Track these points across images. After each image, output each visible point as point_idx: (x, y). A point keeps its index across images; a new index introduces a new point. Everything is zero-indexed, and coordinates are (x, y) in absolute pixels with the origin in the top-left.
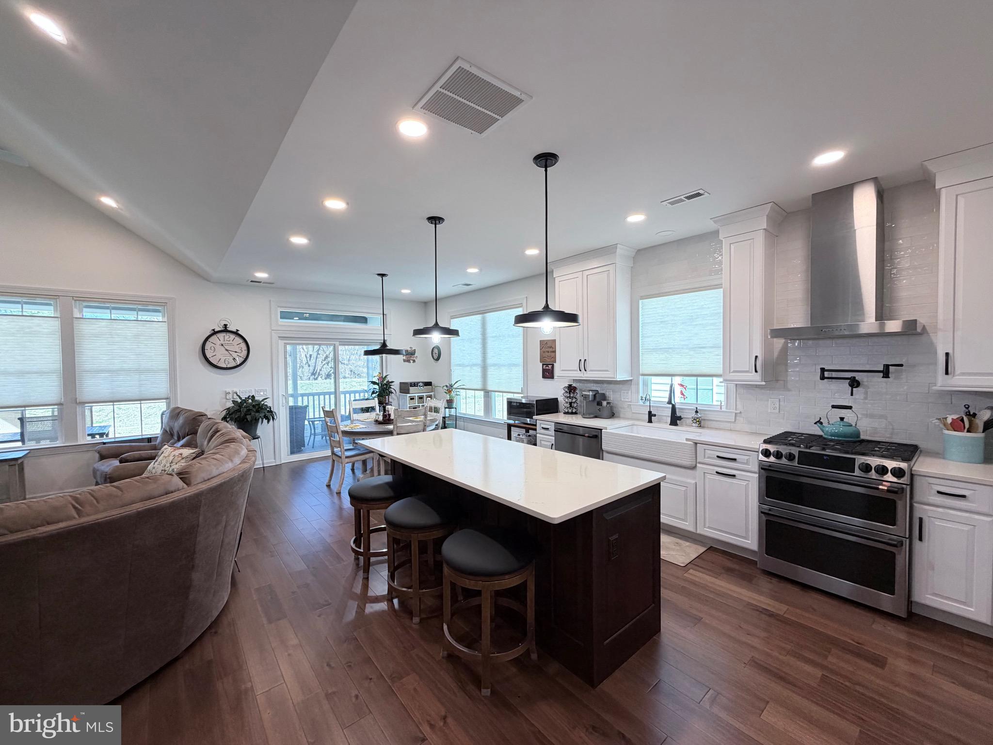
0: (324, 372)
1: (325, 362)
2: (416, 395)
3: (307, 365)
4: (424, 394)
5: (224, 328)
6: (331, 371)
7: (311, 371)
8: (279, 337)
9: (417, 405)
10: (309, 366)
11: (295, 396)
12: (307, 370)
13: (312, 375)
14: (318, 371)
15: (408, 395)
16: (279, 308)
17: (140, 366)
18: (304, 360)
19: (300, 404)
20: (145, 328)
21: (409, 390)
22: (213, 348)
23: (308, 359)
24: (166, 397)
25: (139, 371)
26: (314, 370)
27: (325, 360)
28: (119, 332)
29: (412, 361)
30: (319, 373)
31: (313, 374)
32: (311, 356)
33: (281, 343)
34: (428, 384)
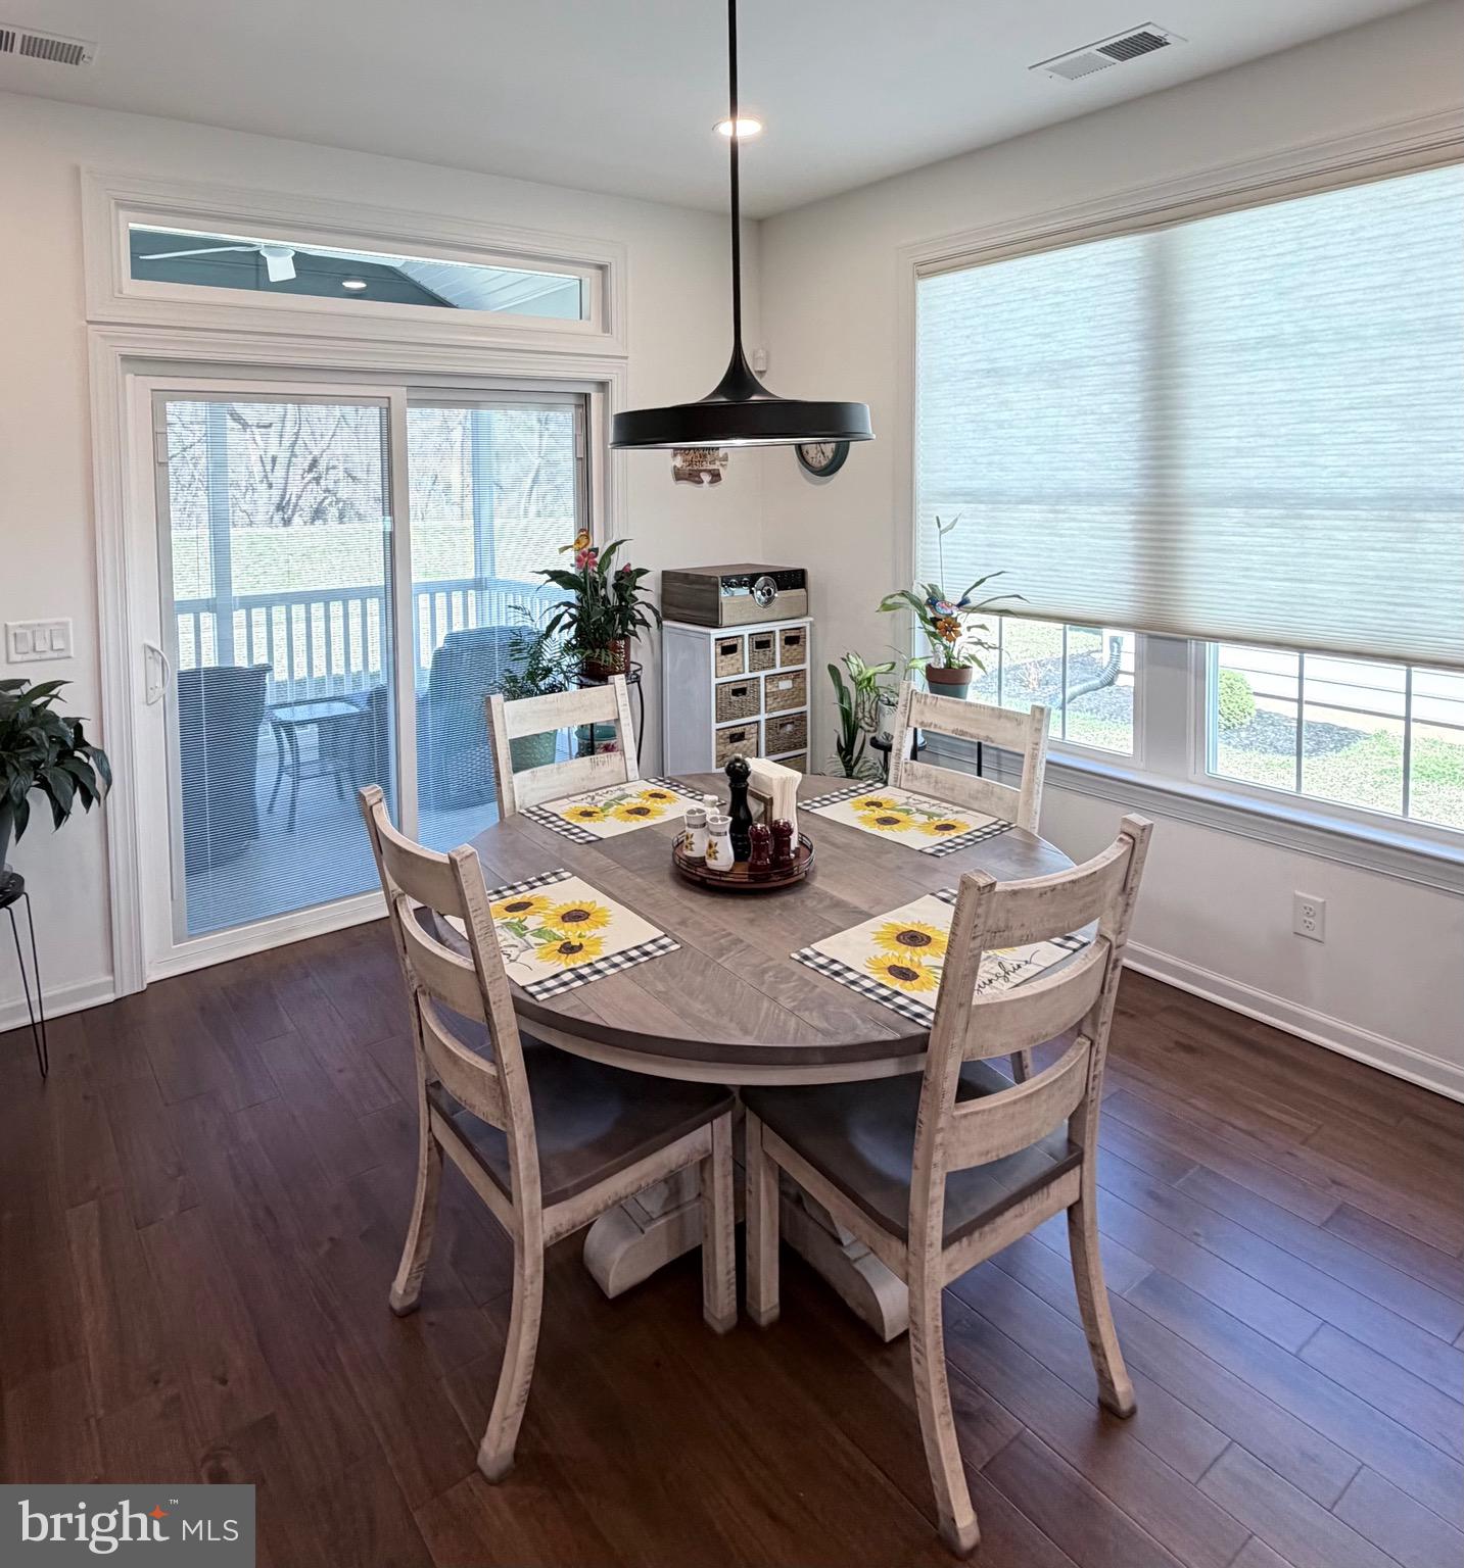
0: (308, 502)
1: (311, 475)
2: (746, 631)
3: (265, 485)
4: (776, 627)
6: (325, 498)
7: (276, 500)
8: (125, 358)
9: (748, 675)
10: (270, 486)
11: (220, 607)
12: (265, 500)
13: (278, 510)
14: (294, 500)
15: (715, 633)
16: (122, 214)
18: (257, 469)
19: (241, 661)
21: (715, 608)
23: (268, 468)
26: (283, 497)
27: (310, 470)
29: (706, 478)
30: (296, 505)
31: (280, 508)
32: (274, 460)
33: (138, 389)
34: (792, 579)
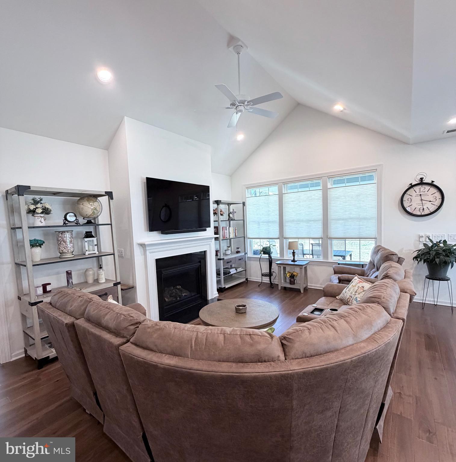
5: (420, 182)
17: (360, 216)
20: (363, 189)
22: (409, 200)
24: (374, 237)
25: (360, 219)
28: (349, 194)
